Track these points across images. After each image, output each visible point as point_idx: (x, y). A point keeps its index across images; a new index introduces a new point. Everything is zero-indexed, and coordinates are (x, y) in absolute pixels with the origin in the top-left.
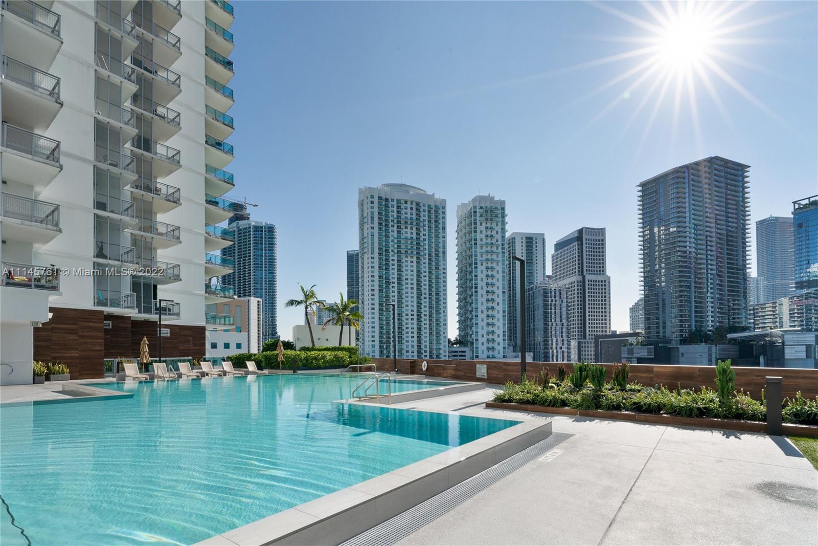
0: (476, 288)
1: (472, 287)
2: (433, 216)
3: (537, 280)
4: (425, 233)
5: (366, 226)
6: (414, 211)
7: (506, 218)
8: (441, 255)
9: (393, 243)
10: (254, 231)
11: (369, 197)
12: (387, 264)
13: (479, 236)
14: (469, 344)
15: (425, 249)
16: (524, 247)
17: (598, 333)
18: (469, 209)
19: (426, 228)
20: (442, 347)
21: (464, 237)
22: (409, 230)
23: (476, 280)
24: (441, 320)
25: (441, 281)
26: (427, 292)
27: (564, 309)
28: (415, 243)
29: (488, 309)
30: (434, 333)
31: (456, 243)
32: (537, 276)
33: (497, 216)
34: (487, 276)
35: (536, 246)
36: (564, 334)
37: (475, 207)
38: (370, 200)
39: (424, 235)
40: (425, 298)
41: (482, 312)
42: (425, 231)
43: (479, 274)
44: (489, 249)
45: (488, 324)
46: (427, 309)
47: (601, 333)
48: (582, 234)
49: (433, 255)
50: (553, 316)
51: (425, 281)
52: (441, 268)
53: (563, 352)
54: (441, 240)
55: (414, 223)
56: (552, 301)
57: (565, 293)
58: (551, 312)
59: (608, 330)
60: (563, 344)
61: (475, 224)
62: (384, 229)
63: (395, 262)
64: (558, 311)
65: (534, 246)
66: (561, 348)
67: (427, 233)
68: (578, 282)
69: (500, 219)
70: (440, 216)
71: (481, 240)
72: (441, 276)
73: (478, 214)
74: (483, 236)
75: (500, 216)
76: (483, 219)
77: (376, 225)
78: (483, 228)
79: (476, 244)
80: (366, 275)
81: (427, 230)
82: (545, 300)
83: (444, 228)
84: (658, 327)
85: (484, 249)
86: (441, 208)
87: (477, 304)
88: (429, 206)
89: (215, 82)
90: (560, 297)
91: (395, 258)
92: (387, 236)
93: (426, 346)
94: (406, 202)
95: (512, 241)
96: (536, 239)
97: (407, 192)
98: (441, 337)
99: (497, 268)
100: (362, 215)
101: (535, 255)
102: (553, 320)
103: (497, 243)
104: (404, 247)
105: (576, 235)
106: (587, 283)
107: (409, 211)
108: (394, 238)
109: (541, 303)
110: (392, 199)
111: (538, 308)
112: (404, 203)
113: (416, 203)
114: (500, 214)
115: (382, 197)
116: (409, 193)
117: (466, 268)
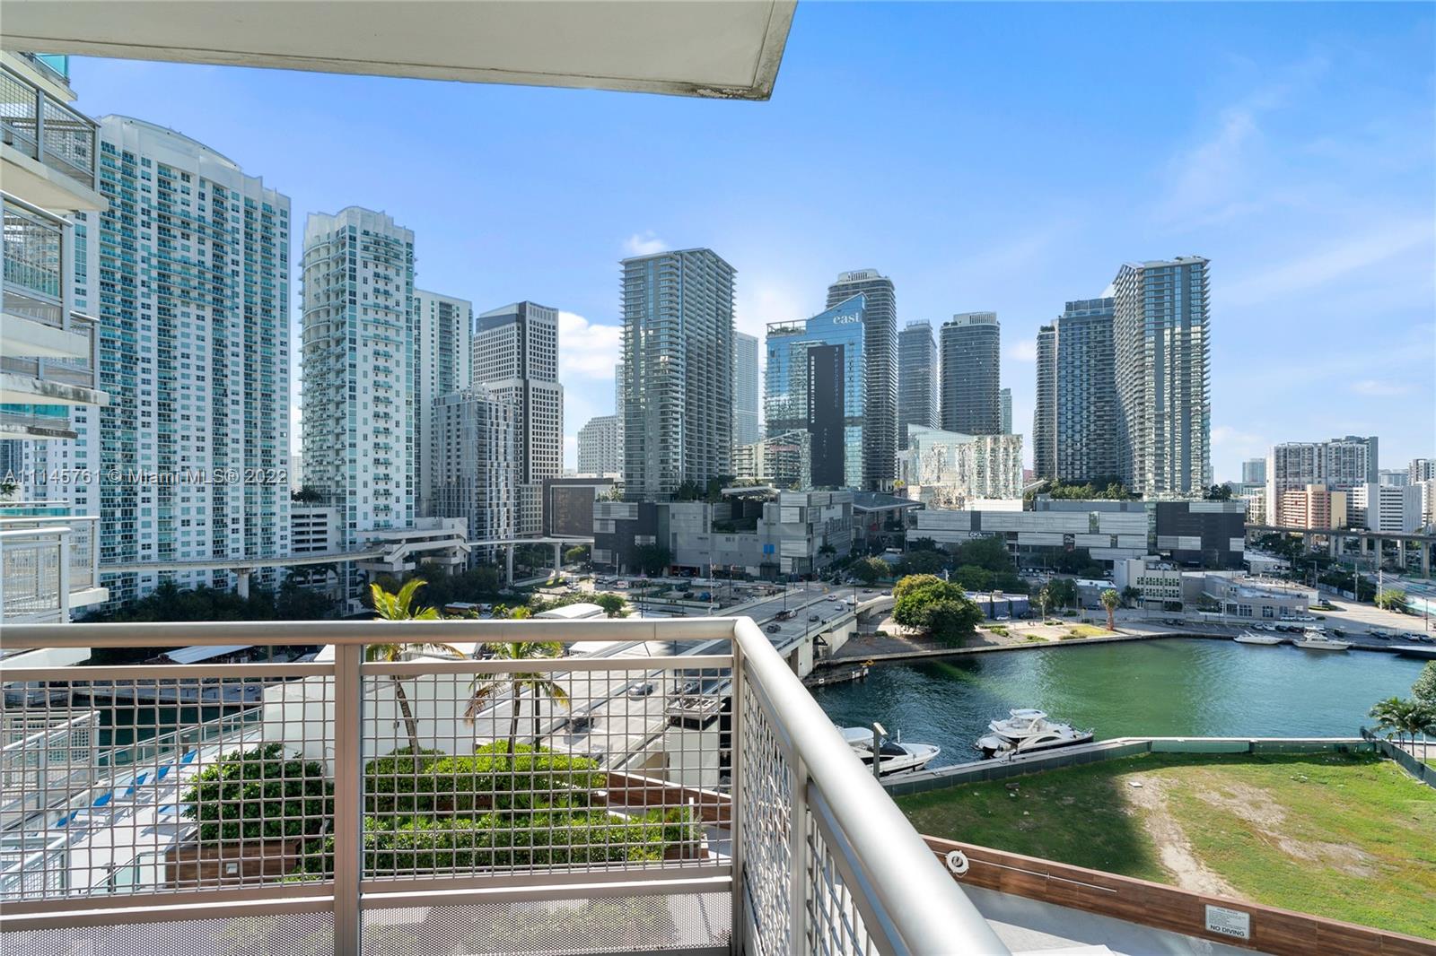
0: (352, 389)
1: (343, 387)
2: (258, 226)
3: (458, 381)
4: (235, 257)
6: (209, 203)
7: (416, 264)
8: (276, 313)
9: (145, 266)
13: (360, 288)
14: (333, 501)
15: (235, 295)
16: (436, 323)
18: (340, 228)
19: (241, 247)
20: (276, 509)
21: (323, 283)
22: (193, 242)
23: (353, 373)
25: (276, 369)
26: (241, 389)
28: (209, 276)
29: (377, 432)
32: (458, 375)
33: (397, 257)
34: (376, 368)
35: (458, 322)
37: (353, 228)
39: (235, 263)
40: (235, 402)
41: (365, 437)
42: (236, 255)
43: (359, 362)
44: (381, 316)
45: (377, 461)
46: (241, 427)
48: (525, 311)
49: (258, 309)
51: (236, 365)
52: (276, 341)
54: (277, 281)
55: (209, 231)
56: (492, 425)
58: (490, 443)
59: (558, 469)
61: (353, 262)
63: (153, 313)
65: (454, 321)
67: (241, 258)
68: (516, 389)
69: (404, 264)
70: (277, 230)
71: (365, 296)
72: (277, 359)
73: (359, 245)
74: (369, 289)
75: (403, 257)
76: (369, 256)
78: (369, 273)
79: (353, 302)
81: (242, 254)
82: (480, 422)
85: (371, 315)
86: (278, 213)
87: (353, 421)
88: (249, 203)
91: (153, 301)
92: (128, 246)
93: (236, 509)
94: (186, 177)
96: (458, 308)
97: (191, 153)
99: (397, 356)
102: (494, 457)
103: (397, 308)
104: (179, 280)
105: (515, 310)
106: (531, 392)
107: (193, 198)
108: (150, 254)
109: (474, 426)
110: (143, 159)
111: (467, 435)
112: (179, 176)
113: (214, 187)
114: (405, 253)
115: (113, 147)
116: (198, 158)
117: (328, 346)
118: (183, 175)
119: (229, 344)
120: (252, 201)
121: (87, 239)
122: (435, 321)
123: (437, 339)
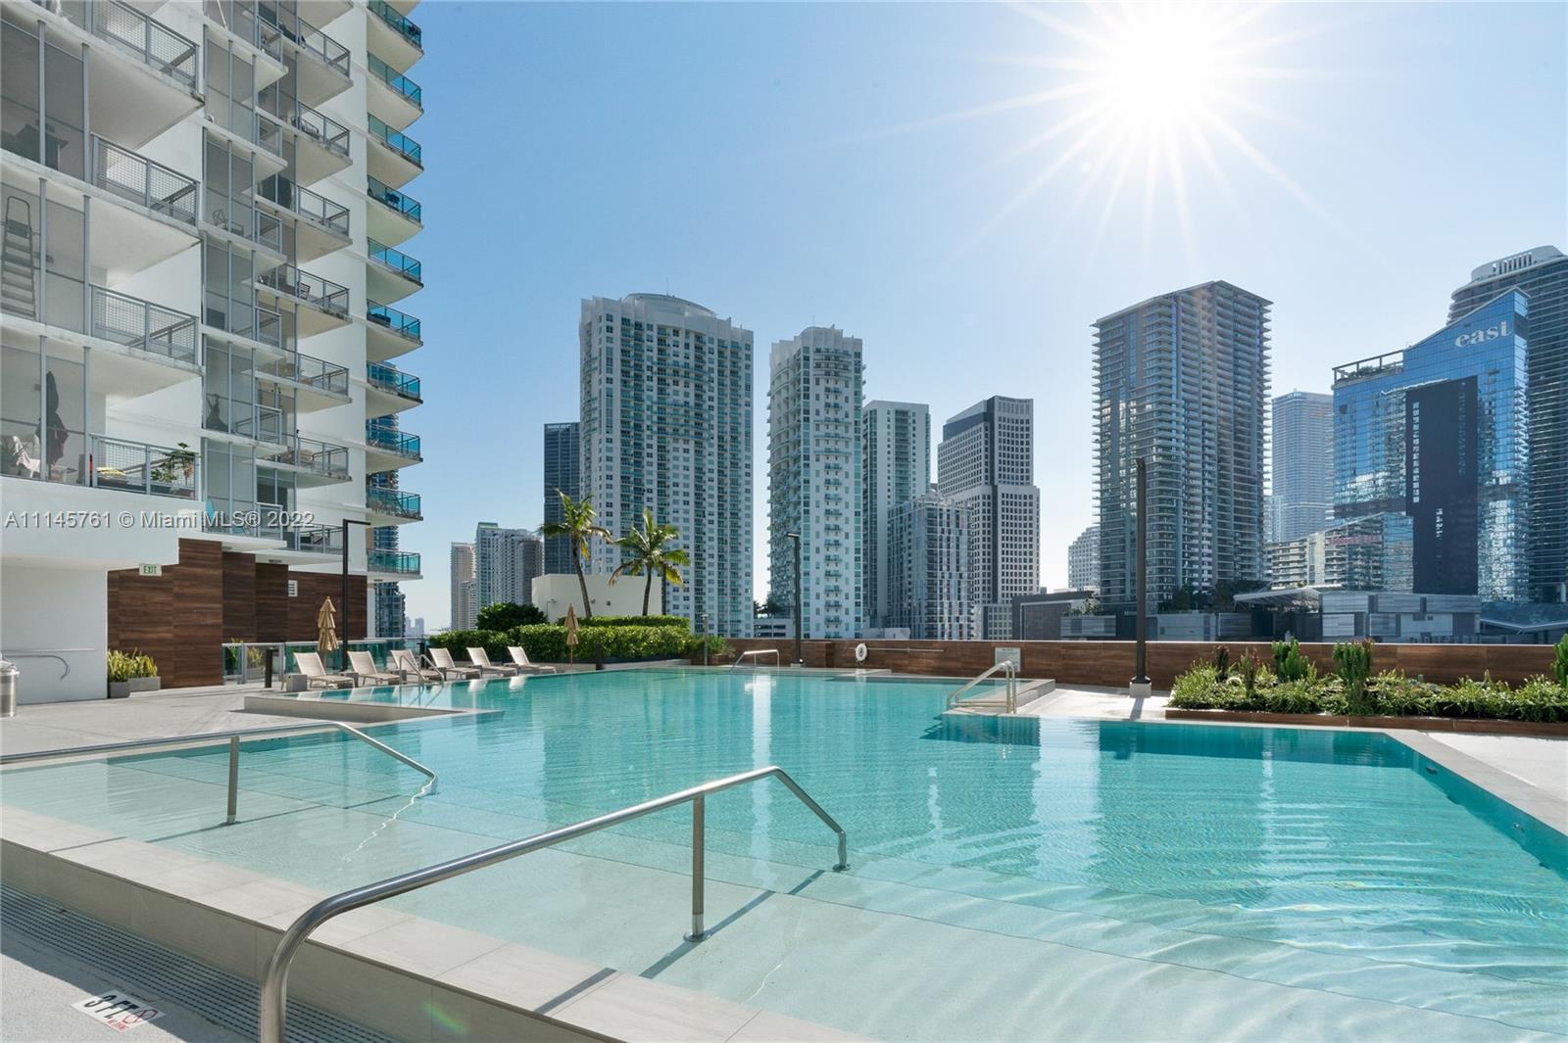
0: (807, 504)
1: (799, 503)
2: (728, 363)
3: (914, 491)
4: (711, 394)
5: (596, 377)
6: (692, 351)
7: (864, 373)
8: (742, 438)
9: (649, 413)
11: (604, 318)
12: (638, 454)
13: (813, 405)
14: (792, 612)
15: (711, 427)
16: (893, 429)
17: (1018, 592)
18: (794, 352)
19: (715, 385)
20: (742, 617)
21: (783, 406)
22: (681, 388)
23: (807, 489)
24: (742, 565)
25: (742, 490)
26: (715, 510)
27: (964, 547)
28: (692, 414)
30: (728, 590)
31: (768, 417)
32: (914, 485)
33: (846, 368)
34: (828, 482)
35: (914, 429)
36: (964, 593)
37: (806, 349)
38: (604, 323)
39: (711, 399)
40: (711, 522)
41: (818, 551)
42: (711, 392)
43: (812, 478)
44: (831, 430)
45: (828, 574)
46: (715, 543)
47: (1023, 592)
48: (993, 409)
49: (728, 437)
50: (945, 560)
51: (711, 490)
52: (742, 464)
53: (961, 626)
54: (742, 410)
55: (692, 375)
56: (943, 532)
57: (965, 517)
58: (941, 552)
59: (1034, 585)
60: (961, 613)
61: (807, 381)
62: (632, 384)
63: (654, 451)
64: (953, 550)
65: (910, 428)
66: (958, 619)
67: (715, 394)
68: (984, 498)
69: (852, 375)
70: (742, 364)
71: (818, 413)
72: (742, 481)
73: (812, 363)
74: (821, 405)
75: (852, 368)
76: (821, 372)
77: (617, 376)
78: (821, 390)
79: (807, 420)
80: (595, 475)
81: (716, 390)
82: (930, 530)
83: (749, 388)
84: (1123, 582)
85: (823, 430)
86: (744, 348)
87: (807, 535)
88: (721, 343)
89: (387, 67)
90: (958, 526)
91: (654, 442)
92: (638, 398)
93: (711, 617)
94: (676, 332)
95: (872, 416)
96: (914, 414)
97: (680, 312)
98: (741, 599)
99: (845, 467)
100: (589, 354)
101: (912, 445)
102: (945, 568)
103: (846, 420)
104: (671, 421)
105: (983, 410)
106: (1000, 499)
107: (681, 349)
108: (652, 402)
109: (923, 535)
110: (648, 325)
111: (918, 544)
112: (672, 333)
113: (696, 336)
114: (853, 363)
115: (629, 320)
116: (683, 314)
117: (788, 466)
118: (674, 331)
119: (707, 471)
120: (723, 341)
121: (614, 398)
122: (890, 430)
123: (892, 449)
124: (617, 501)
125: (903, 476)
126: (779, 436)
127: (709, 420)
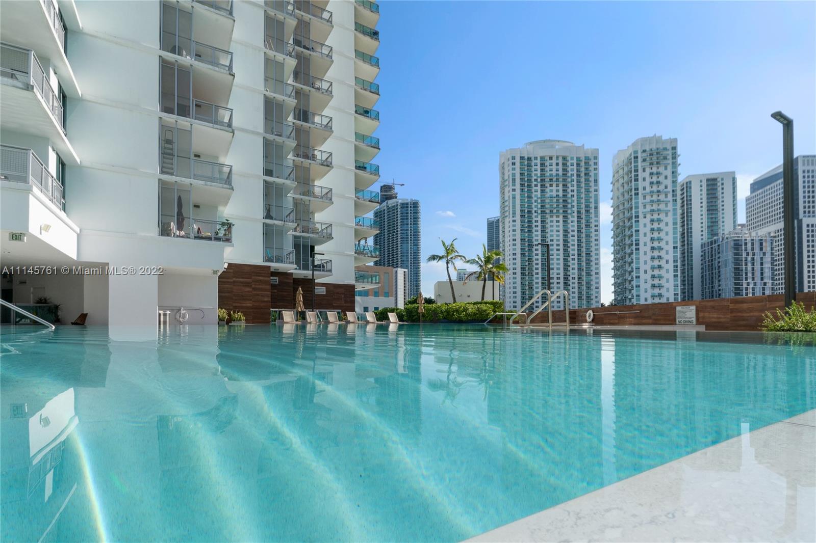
0: (637, 244)
1: (632, 244)
2: (583, 169)
3: (723, 230)
4: (573, 188)
5: (507, 189)
6: (560, 167)
7: (679, 158)
8: (592, 211)
9: (536, 204)
10: (401, 207)
11: (511, 159)
12: (530, 227)
13: (641, 184)
15: (573, 206)
18: (628, 155)
19: (575, 183)
21: (621, 188)
22: (554, 188)
23: (637, 235)
24: (593, 283)
25: (593, 239)
26: (576, 252)
27: (767, 264)
28: (561, 201)
29: (653, 268)
30: (584, 297)
31: (611, 196)
32: (723, 226)
33: (665, 158)
34: (652, 229)
35: (723, 189)
37: (636, 152)
38: (511, 161)
39: (572, 191)
40: (573, 259)
41: (646, 272)
42: (573, 187)
43: (641, 228)
44: (655, 198)
46: (576, 271)
48: (797, 165)
49: (583, 211)
50: (750, 273)
51: (573, 241)
52: (592, 225)
54: (592, 194)
55: (561, 180)
56: (748, 255)
57: (768, 243)
58: (746, 268)
61: (636, 171)
62: (526, 190)
63: (539, 224)
64: (757, 266)
65: (719, 189)
67: (575, 188)
69: (670, 161)
70: (592, 168)
71: (644, 189)
72: (593, 235)
73: (640, 160)
74: (647, 184)
76: (647, 164)
77: (518, 187)
78: (647, 174)
79: (637, 194)
80: (507, 240)
81: (575, 186)
82: (736, 254)
83: (596, 181)
85: (648, 198)
86: (592, 159)
87: (638, 263)
88: (578, 159)
91: (539, 219)
92: (530, 197)
94: (551, 158)
95: (688, 186)
96: (722, 179)
97: (553, 147)
99: (665, 219)
100: (503, 178)
101: (721, 200)
102: (750, 280)
103: (665, 190)
104: (549, 206)
107: (554, 167)
108: (538, 198)
109: (731, 257)
110: (535, 158)
111: (726, 264)
112: (548, 159)
113: (563, 158)
114: (671, 154)
115: (524, 157)
116: (555, 147)
117: (624, 223)
118: (550, 158)
119: (570, 231)
120: (580, 158)
121: (516, 199)
122: (703, 193)
123: (705, 204)
124: (518, 252)
125: (714, 220)
126: (618, 207)
127: (571, 203)
